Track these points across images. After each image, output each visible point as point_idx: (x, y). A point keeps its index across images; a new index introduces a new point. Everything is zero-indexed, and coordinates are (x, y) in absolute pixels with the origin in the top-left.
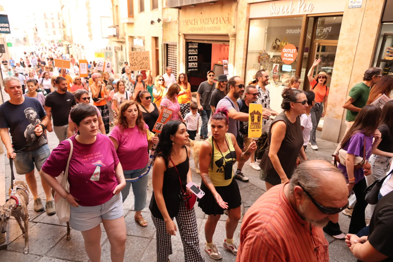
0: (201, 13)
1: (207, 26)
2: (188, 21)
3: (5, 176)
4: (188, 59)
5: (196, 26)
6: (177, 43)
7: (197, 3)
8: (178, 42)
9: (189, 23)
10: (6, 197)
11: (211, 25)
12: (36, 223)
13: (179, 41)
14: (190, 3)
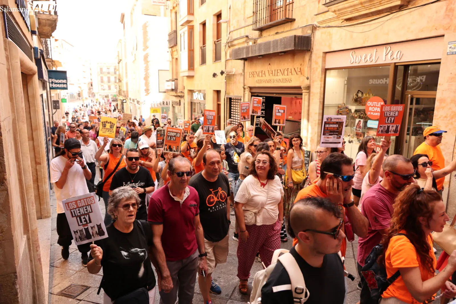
0: (270, 64)
1: (276, 78)
2: (255, 73)
3: (51, 243)
5: (264, 78)
7: (265, 53)
8: (243, 95)
9: (256, 75)
10: (50, 267)
11: (280, 77)
12: (81, 300)
14: (257, 54)
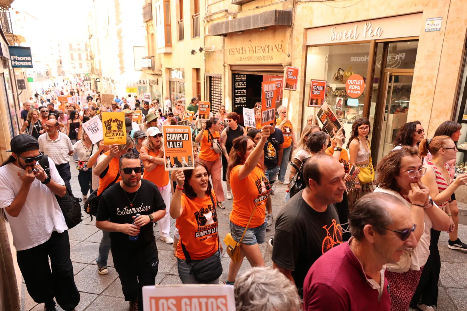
0: (250, 41)
1: (257, 55)
2: (235, 50)
4: (235, 93)
5: (244, 55)
6: (222, 75)
7: (245, 29)
9: (236, 52)
13: (224, 73)
14: (237, 30)
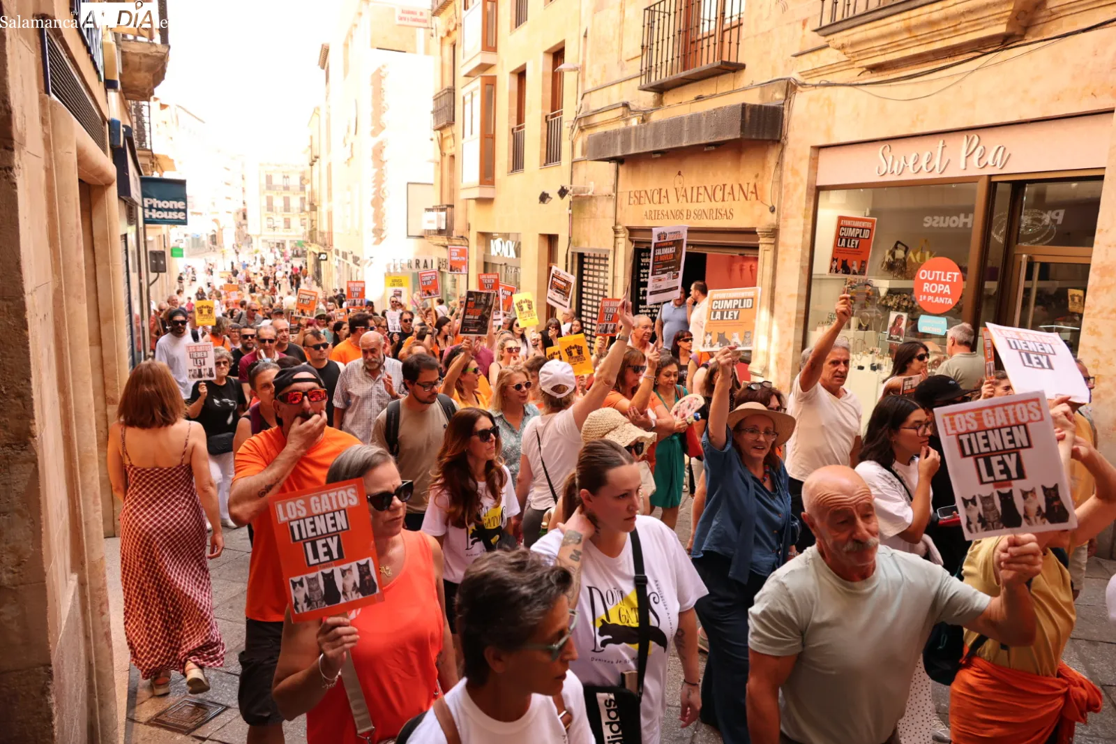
0: (679, 174)
1: (693, 207)
2: (643, 194)
4: (638, 295)
5: (664, 207)
6: (608, 251)
7: (669, 147)
8: (611, 248)
9: (644, 200)
11: (706, 205)
12: (204, 739)
13: (615, 247)
14: (650, 148)
